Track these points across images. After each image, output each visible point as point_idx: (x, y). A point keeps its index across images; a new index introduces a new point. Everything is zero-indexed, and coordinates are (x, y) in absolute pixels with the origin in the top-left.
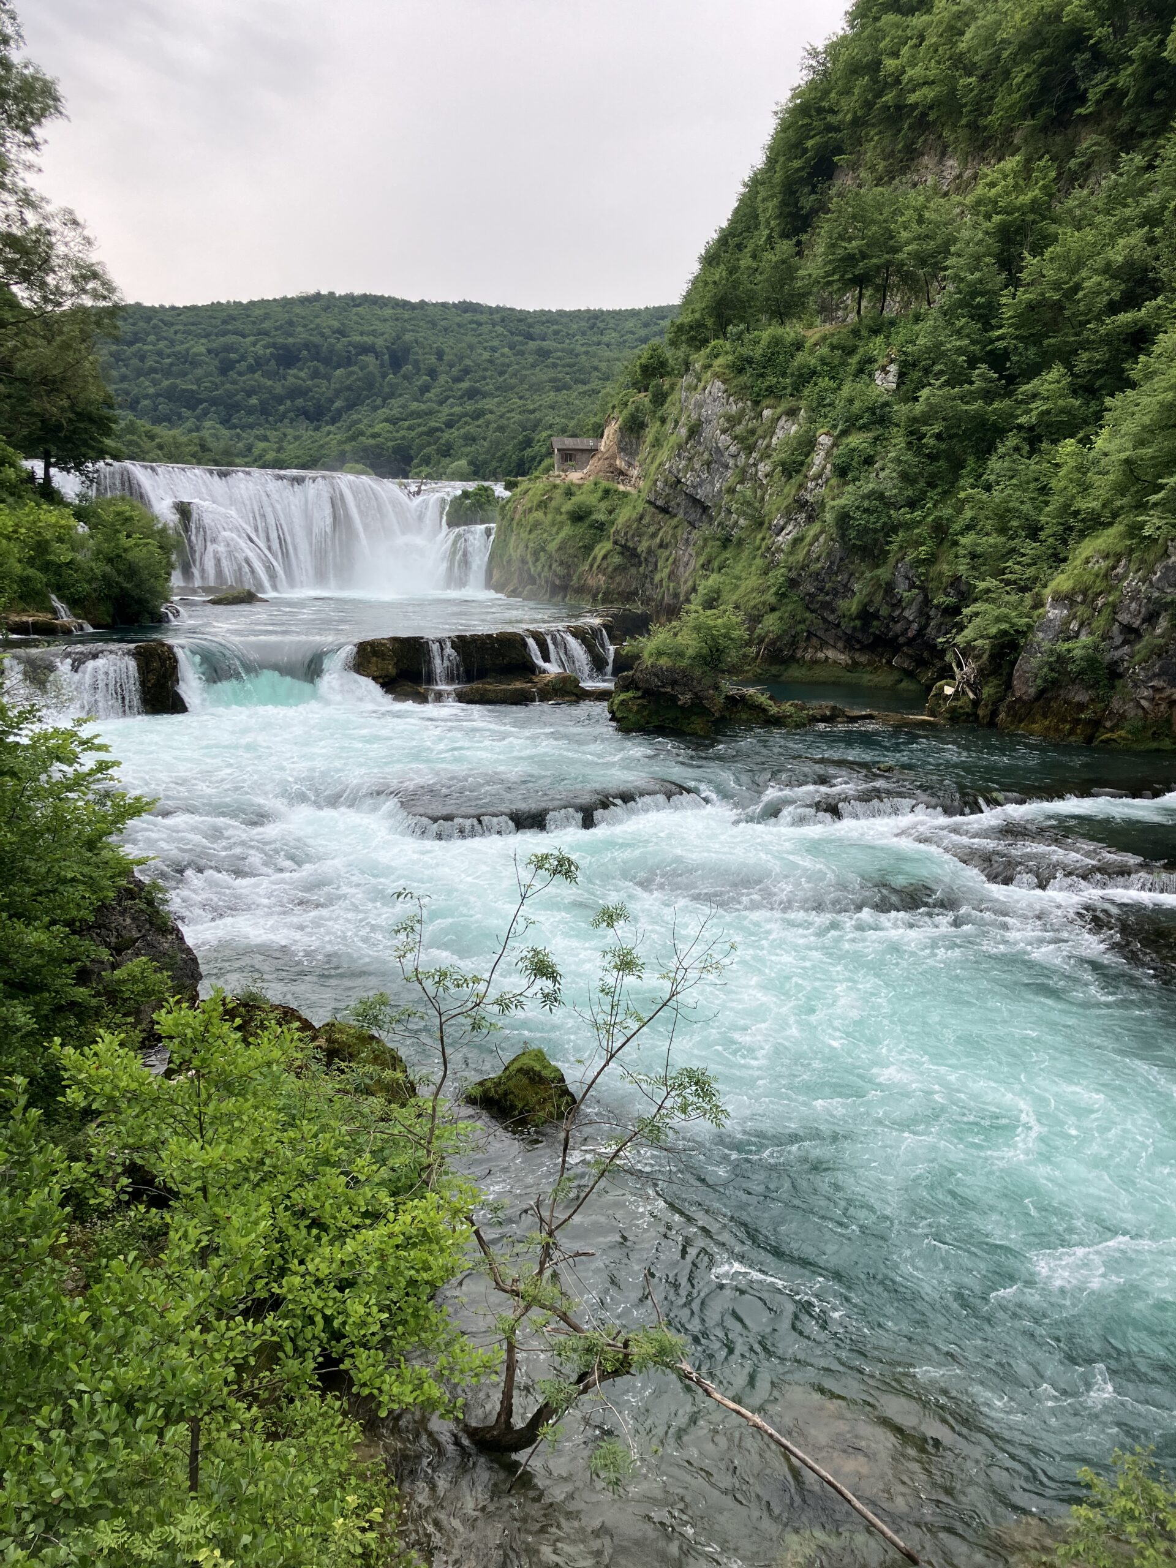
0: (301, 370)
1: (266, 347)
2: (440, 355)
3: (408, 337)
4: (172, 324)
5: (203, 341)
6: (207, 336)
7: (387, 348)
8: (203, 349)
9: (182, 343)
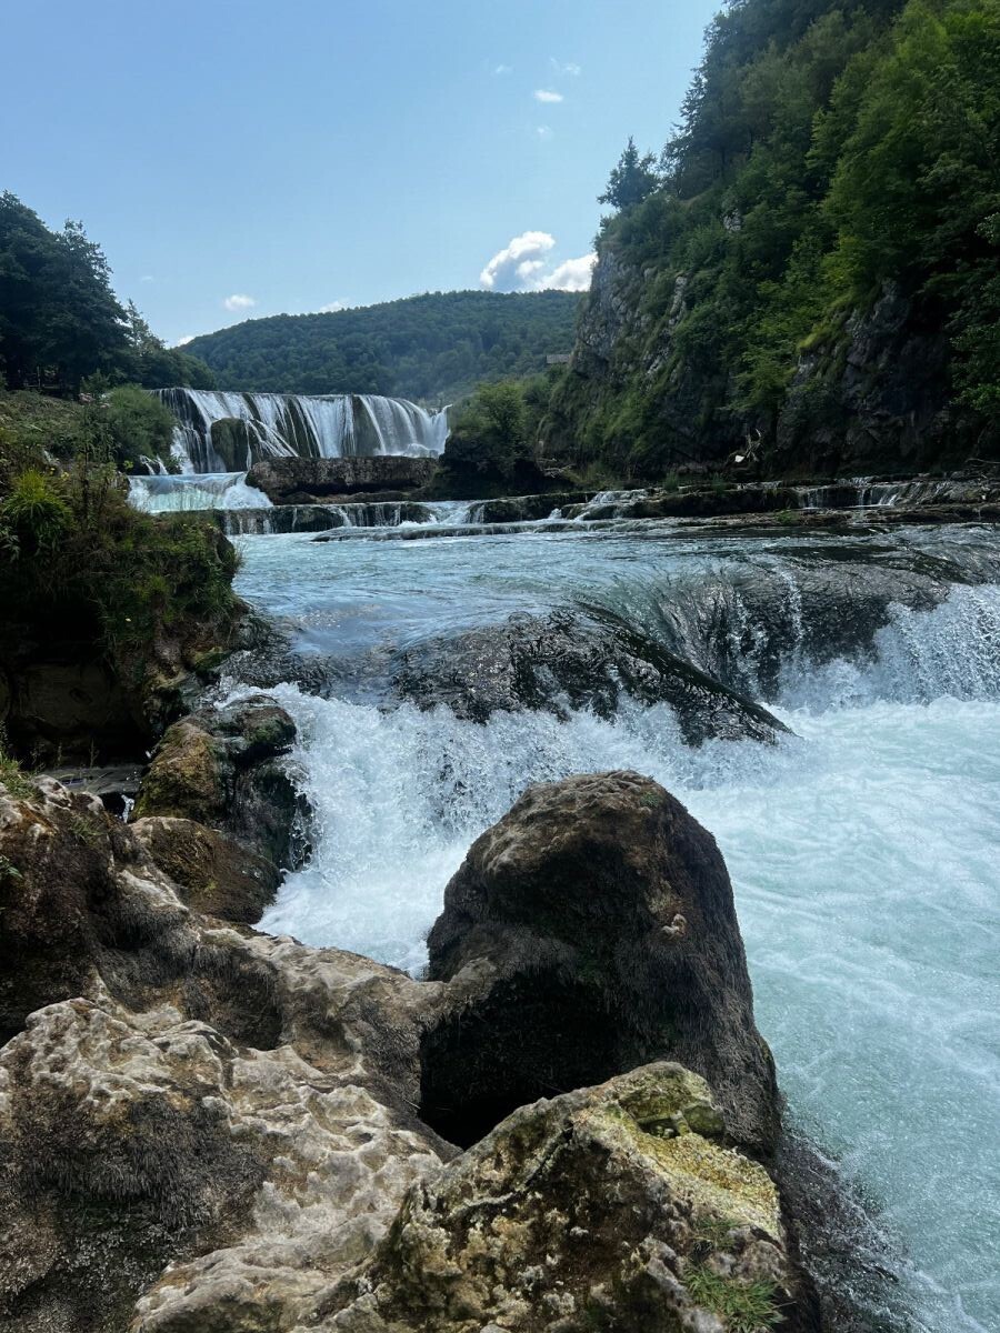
0: (411, 356)
1: (382, 340)
2: (524, 334)
3: (499, 322)
4: (309, 328)
5: (334, 339)
6: (337, 335)
7: (480, 332)
8: (333, 346)
9: (316, 342)
